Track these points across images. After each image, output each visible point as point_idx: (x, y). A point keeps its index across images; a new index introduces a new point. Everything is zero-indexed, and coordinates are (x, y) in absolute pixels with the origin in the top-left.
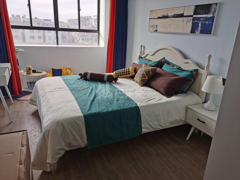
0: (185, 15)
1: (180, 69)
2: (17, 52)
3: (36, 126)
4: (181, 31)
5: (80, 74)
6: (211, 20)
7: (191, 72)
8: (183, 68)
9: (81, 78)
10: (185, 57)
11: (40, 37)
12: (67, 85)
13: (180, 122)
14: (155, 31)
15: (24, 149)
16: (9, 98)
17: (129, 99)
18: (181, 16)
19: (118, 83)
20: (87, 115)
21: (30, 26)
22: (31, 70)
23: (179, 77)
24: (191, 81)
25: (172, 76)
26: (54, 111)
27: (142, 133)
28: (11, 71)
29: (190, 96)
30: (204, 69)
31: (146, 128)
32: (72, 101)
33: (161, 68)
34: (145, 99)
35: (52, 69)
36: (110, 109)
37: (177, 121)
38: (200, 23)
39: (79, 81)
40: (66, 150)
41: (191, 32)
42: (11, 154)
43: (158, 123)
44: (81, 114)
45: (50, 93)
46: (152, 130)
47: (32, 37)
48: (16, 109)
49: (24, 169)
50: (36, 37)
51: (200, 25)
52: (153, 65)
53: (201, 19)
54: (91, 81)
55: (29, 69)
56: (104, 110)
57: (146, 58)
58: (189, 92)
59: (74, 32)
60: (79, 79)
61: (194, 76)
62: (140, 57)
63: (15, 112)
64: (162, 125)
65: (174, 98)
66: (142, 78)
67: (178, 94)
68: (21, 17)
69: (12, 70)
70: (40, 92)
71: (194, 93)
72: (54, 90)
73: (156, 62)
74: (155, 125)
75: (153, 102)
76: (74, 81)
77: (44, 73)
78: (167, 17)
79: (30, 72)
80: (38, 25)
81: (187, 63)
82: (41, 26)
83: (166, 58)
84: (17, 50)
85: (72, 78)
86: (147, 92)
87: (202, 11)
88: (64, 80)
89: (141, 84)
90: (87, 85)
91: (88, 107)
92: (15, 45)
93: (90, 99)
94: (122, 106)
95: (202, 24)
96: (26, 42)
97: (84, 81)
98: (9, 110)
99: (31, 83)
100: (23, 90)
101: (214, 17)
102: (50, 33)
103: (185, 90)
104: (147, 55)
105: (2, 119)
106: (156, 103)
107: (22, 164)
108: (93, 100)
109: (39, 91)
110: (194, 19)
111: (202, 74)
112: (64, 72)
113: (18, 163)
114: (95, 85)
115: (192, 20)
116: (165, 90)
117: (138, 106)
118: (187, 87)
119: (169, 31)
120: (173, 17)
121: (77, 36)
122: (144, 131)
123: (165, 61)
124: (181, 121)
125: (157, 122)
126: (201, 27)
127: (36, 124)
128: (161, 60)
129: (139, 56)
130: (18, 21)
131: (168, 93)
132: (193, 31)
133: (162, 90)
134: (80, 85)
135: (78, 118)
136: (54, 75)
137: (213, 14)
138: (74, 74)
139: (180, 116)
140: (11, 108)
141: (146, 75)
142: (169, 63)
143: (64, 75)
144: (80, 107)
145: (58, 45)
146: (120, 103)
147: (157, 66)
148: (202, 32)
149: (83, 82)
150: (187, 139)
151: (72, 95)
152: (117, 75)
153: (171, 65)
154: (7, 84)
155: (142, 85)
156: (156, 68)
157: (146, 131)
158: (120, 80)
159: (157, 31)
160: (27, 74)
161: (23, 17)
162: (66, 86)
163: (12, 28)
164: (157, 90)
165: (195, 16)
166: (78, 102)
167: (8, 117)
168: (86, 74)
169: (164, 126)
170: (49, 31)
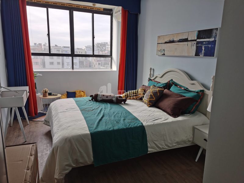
0: (189, 39)
1: (187, 90)
2: (35, 76)
3: (48, 145)
4: (186, 55)
5: (91, 96)
6: (213, 43)
7: (197, 92)
8: (190, 89)
9: (92, 100)
10: (192, 78)
11: (58, 63)
12: (79, 106)
13: (187, 142)
14: (162, 55)
15: (32, 158)
16: (25, 119)
17: (136, 119)
18: (186, 40)
19: (127, 104)
20: (94, 133)
21: (48, 53)
22: (48, 93)
23: (185, 97)
24: (197, 101)
25: (179, 96)
26: (63, 129)
27: (148, 153)
28: (28, 94)
29: (197, 116)
30: (209, 90)
31: (152, 148)
32: (81, 120)
33: (169, 89)
34: (152, 118)
35: (67, 92)
36: (116, 128)
37: (185, 142)
38: (203, 47)
39: (90, 102)
40: (73, 167)
41: (196, 55)
42: (21, 162)
43: (165, 143)
44: (88, 132)
45: (63, 113)
46: (158, 150)
47: (52, 63)
48: (31, 130)
49: (30, 173)
50: (55, 63)
51: (203, 48)
52: (161, 86)
53: (204, 43)
54: (102, 103)
55: (46, 92)
56: (110, 128)
57: (155, 80)
58: (197, 112)
59: (91, 58)
60: (90, 101)
61: (200, 96)
62: (150, 80)
63: (30, 132)
64: (169, 145)
65: (180, 118)
66: (150, 99)
67: (185, 115)
68: (42, 45)
69: (29, 92)
70: (53, 113)
71: (201, 113)
72: (66, 111)
73: (164, 84)
74: (162, 145)
75: (159, 121)
76: (85, 102)
77: (59, 95)
78: (173, 42)
79: (46, 95)
80: (58, 52)
81: (193, 84)
82: (61, 53)
83: (173, 80)
84: (35, 74)
85: (83, 100)
86: (154, 112)
87: (204, 36)
88: (76, 102)
89: (149, 104)
90: (97, 106)
91: (95, 126)
92: (34, 70)
93: (98, 118)
94: (128, 125)
95: (205, 47)
96: (46, 68)
97: (95, 102)
98: (25, 130)
99: (46, 105)
100: (38, 112)
101: (216, 41)
102: (69, 59)
103: (192, 111)
104: (156, 77)
105: (18, 138)
106: (161, 122)
107: (29, 169)
108: (101, 120)
109: (52, 111)
110: (198, 43)
111: (208, 95)
112: (78, 94)
113: (26, 169)
114: (104, 106)
115: (195, 44)
116: (172, 111)
117: (144, 125)
118: (194, 107)
119: (176, 54)
120: (178, 42)
121: (94, 61)
122: (150, 150)
123: (172, 83)
124: (189, 141)
125: (163, 141)
126: (204, 50)
127: (48, 143)
128: (169, 81)
129: (149, 78)
130: (40, 49)
131: (175, 113)
132: (197, 54)
133: (169, 110)
134: (90, 105)
135: (85, 135)
136: (68, 97)
137: (215, 38)
138: (87, 96)
139: (187, 136)
140: (26, 129)
141: (153, 96)
142: (176, 85)
143: (77, 97)
144: (88, 125)
145: (73, 69)
146: (126, 122)
147: (165, 87)
148: (205, 55)
149: (94, 104)
150: (196, 161)
151: (82, 115)
152: (127, 96)
153: (178, 87)
154: (24, 105)
155: (149, 106)
156: (163, 89)
157: (152, 151)
158: (128, 101)
159: (164, 55)
160: (43, 97)
161: (44, 45)
162: (77, 106)
163: (32, 55)
164: (164, 111)
165: (198, 40)
166: (87, 121)
167: (23, 136)
168: (97, 96)
169: (171, 146)
170: (68, 57)
